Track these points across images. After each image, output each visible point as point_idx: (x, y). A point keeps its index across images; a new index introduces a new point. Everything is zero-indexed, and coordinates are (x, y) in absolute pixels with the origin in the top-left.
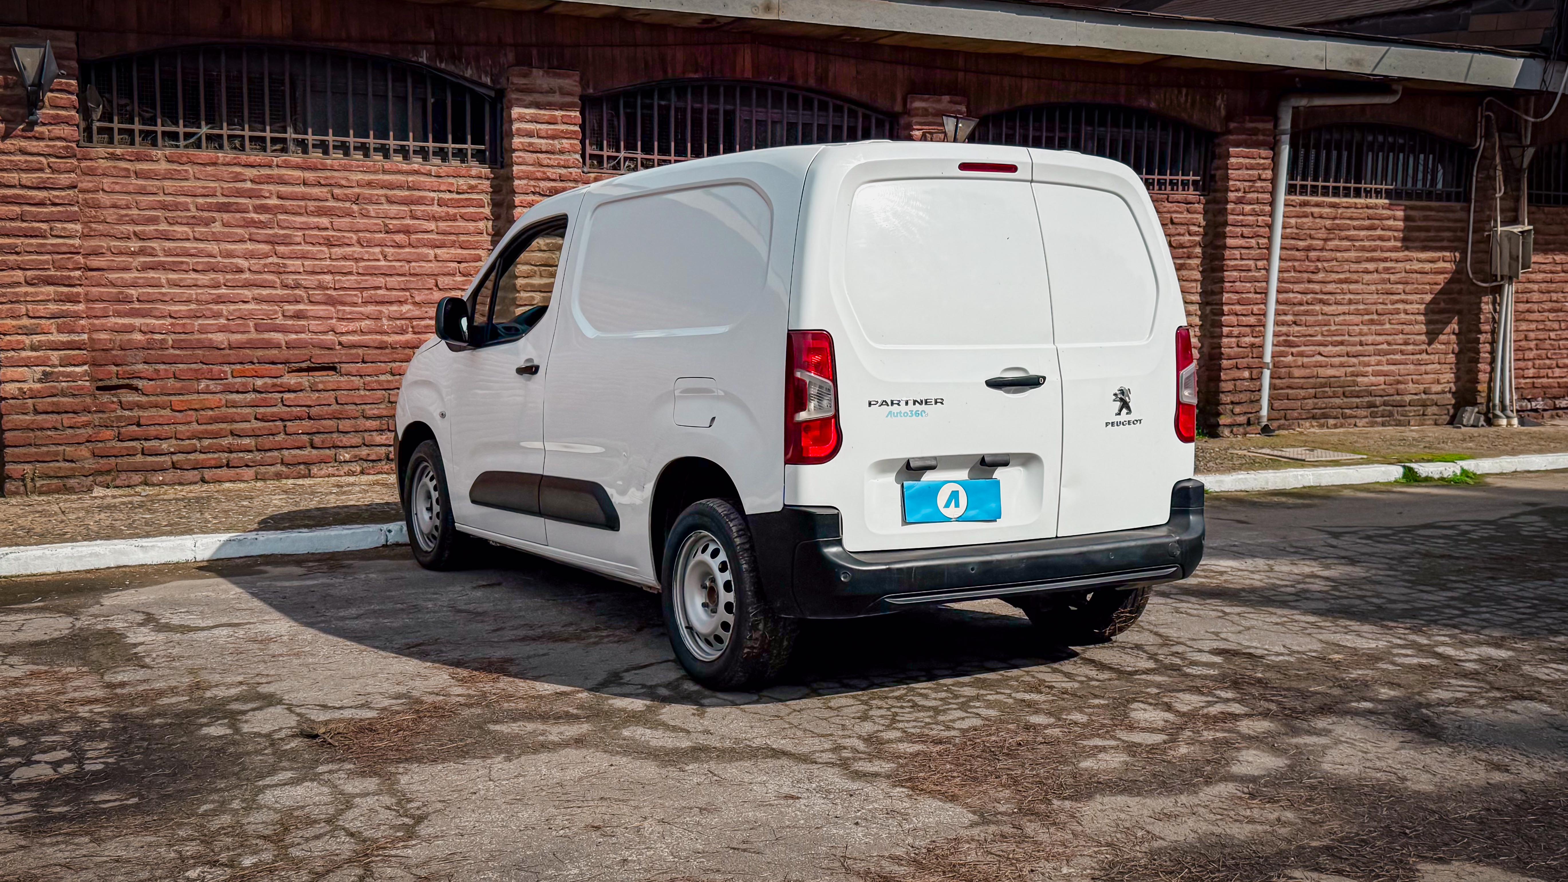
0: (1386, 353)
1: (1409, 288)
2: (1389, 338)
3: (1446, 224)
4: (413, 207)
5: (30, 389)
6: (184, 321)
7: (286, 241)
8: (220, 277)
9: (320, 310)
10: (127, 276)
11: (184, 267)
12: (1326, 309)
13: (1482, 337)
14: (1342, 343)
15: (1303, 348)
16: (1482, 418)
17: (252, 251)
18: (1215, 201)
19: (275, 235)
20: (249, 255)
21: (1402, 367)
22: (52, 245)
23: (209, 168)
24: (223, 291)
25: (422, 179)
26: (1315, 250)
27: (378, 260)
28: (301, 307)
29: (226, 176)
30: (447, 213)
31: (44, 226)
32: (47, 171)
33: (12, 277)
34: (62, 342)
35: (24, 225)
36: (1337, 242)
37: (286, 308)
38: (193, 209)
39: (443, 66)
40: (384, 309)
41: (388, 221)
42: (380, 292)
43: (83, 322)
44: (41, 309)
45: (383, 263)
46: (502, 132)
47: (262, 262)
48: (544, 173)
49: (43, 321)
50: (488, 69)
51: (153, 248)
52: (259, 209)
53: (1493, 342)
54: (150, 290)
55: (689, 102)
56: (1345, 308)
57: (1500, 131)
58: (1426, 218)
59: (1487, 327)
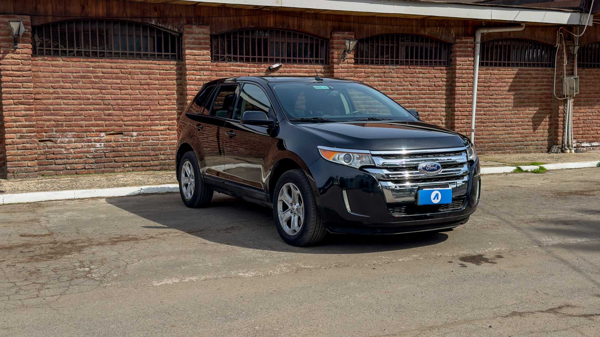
0: (521, 125)
1: (530, 100)
2: (522, 120)
3: (545, 76)
4: (150, 76)
5: (16, 141)
6: (70, 117)
7: (105, 89)
8: (82, 102)
9: (117, 112)
10: (49, 101)
11: (69, 98)
12: (497, 109)
13: (560, 119)
14: (503, 122)
15: (488, 124)
16: (560, 150)
17: (93, 92)
18: (452, 69)
19: (101, 86)
20: (92, 94)
21: (528, 131)
22: (23, 91)
23: (77, 63)
24: (83, 106)
25: (153, 65)
26: (492, 87)
27: (138, 95)
28: (110, 112)
29: (84, 66)
30: (162, 78)
31: (20, 84)
32: (21, 65)
33: (9, 102)
34: (27, 125)
35: (13, 84)
36: (501, 84)
37: (105, 112)
38: (72, 77)
39: (160, 25)
40: (140, 112)
41: (141, 81)
42: (138, 106)
43: (34, 118)
44: (19, 113)
45: (139, 96)
46: (182, 48)
47: (96, 96)
48: (197, 63)
49: (20, 117)
50: (176, 26)
51: (58, 92)
52: (95, 77)
53: (564, 121)
54: (57, 106)
55: (250, 36)
56: (504, 109)
57: (565, 40)
58: (537, 74)
59: (561, 115)
